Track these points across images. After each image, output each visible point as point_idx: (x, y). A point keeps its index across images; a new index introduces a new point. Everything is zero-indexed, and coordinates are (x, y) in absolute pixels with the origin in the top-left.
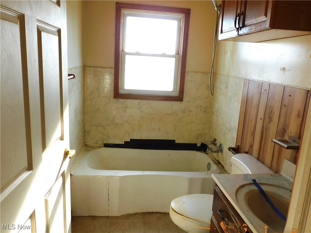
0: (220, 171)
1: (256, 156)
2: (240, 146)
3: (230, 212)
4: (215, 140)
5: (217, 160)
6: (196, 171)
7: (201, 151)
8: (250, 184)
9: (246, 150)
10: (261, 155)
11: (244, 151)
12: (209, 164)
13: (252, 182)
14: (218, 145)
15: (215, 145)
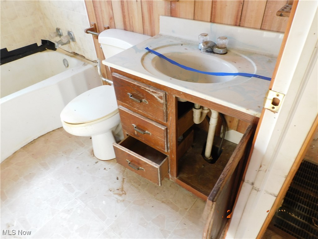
0: (83, 63)
1: (122, 27)
2: (96, 23)
3: (149, 90)
4: (58, 30)
5: (71, 53)
6: (52, 75)
7: (46, 50)
8: (147, 54)
9: (107, 26)
10: (127, 23)
11: (104, 27)
12: (64, 60)
13: (147, 51)
14: (65, 34)
15: (60, 35)
